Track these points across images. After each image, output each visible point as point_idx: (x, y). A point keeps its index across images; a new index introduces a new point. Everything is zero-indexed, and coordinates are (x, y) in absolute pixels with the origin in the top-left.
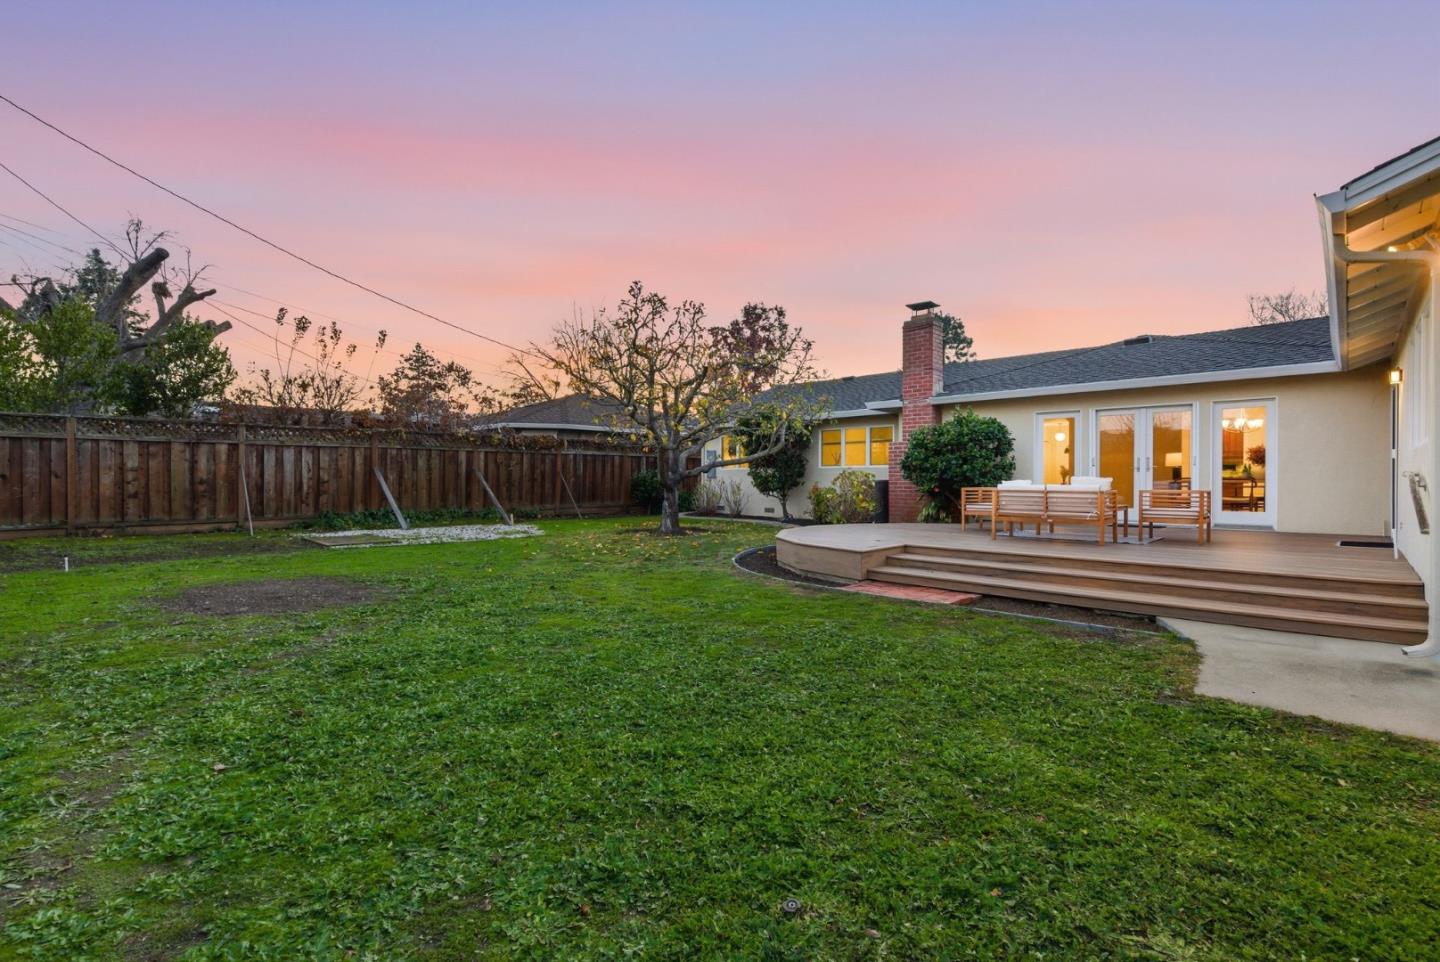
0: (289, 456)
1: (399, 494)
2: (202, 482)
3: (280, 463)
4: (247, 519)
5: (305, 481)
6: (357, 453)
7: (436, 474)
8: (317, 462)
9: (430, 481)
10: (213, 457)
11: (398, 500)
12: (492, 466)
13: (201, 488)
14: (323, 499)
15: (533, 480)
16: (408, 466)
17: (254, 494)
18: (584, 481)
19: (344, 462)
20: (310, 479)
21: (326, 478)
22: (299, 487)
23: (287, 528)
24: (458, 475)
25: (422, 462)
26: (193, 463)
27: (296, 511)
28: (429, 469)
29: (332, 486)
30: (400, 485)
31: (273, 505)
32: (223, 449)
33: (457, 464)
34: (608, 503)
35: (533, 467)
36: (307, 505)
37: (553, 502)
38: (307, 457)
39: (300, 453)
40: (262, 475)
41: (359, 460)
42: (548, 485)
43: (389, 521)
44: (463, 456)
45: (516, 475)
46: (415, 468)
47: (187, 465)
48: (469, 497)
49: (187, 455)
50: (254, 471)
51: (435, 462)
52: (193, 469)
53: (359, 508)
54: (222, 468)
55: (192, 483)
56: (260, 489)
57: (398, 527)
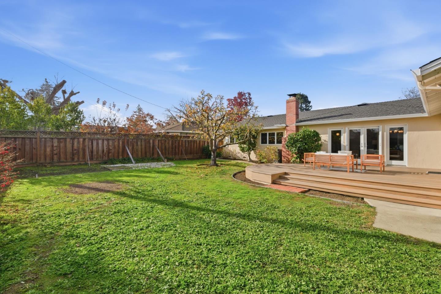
0: (100, 142)
1: (133, 152)
2: (75, 150)
3: (98, 144)
4: (88, 161)
5: (105, 149)
6: (120, 141)
7: (143, 147)
8: (108, 143)
9: (142, 149)
10: (79, 142)
11: (132, 155)
12: (160, 144)
13: (75, 152)
14: (110, 154)
15: (172, 148)
16: (135, 144)
17: (90, 153)
18: (188, 149)
19: (116, 143)
20: (106, 149)
21: (111, 148)
22: (103, 151)
23: (100, 163)
24: (150, 147)
25: (139, 143)
26: (73, 144)
27: (102, 158)
28: (141, 145)
29: (113, 151)
30: (133, 150)
31: (96, 156)
32: (81, 140)
33: (150, 143)
34: (195, 155)
35: (172, 144)
36: (106, 156)
37: (178, 155)
38: (105, 142)
39: (104, 141)
40: (92, 148)
41: (121, 143)
42: (177, 150)
43: (129, 161)
44: (151, 141)
45: (167, 147)
46: (137, 145)
47: (71, 145)
48: (153, 154)
49: (71, 142)
50: (90, 146)
51: (143, 143)
52: (73, 146)
53: (121, 157)
54: (81, 146)
55: (73, 150)
56: (92, 152)
57: (132, 163)
